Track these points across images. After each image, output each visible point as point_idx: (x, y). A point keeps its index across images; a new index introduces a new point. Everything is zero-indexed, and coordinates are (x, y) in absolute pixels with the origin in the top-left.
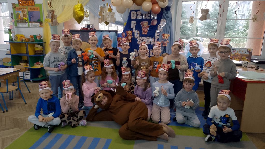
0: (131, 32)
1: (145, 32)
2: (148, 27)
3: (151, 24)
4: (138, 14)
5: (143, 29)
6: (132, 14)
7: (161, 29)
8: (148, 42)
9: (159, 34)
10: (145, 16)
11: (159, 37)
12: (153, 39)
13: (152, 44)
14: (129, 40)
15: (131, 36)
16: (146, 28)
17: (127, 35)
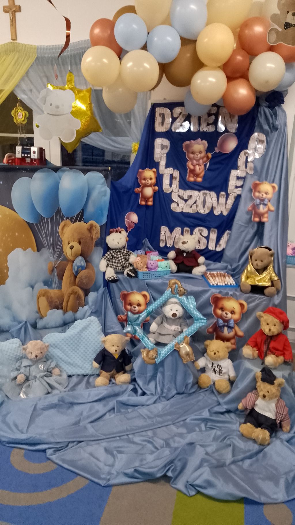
0: (154, 172)
1: (198, 175)
2: (208, 157)
3: (217, 150)
4: (175, 116)
5: (190, 165)
6: (156, 116)
7: (250, 165)
8: (204, 207)
9: (240, 180)
10: (199, 124)
11: (239, 193)
12: (222, 197)
13: (217, 212)
14: (146, 199)
15: (153, 187)
16: (201, 161)
17: (142, 183)
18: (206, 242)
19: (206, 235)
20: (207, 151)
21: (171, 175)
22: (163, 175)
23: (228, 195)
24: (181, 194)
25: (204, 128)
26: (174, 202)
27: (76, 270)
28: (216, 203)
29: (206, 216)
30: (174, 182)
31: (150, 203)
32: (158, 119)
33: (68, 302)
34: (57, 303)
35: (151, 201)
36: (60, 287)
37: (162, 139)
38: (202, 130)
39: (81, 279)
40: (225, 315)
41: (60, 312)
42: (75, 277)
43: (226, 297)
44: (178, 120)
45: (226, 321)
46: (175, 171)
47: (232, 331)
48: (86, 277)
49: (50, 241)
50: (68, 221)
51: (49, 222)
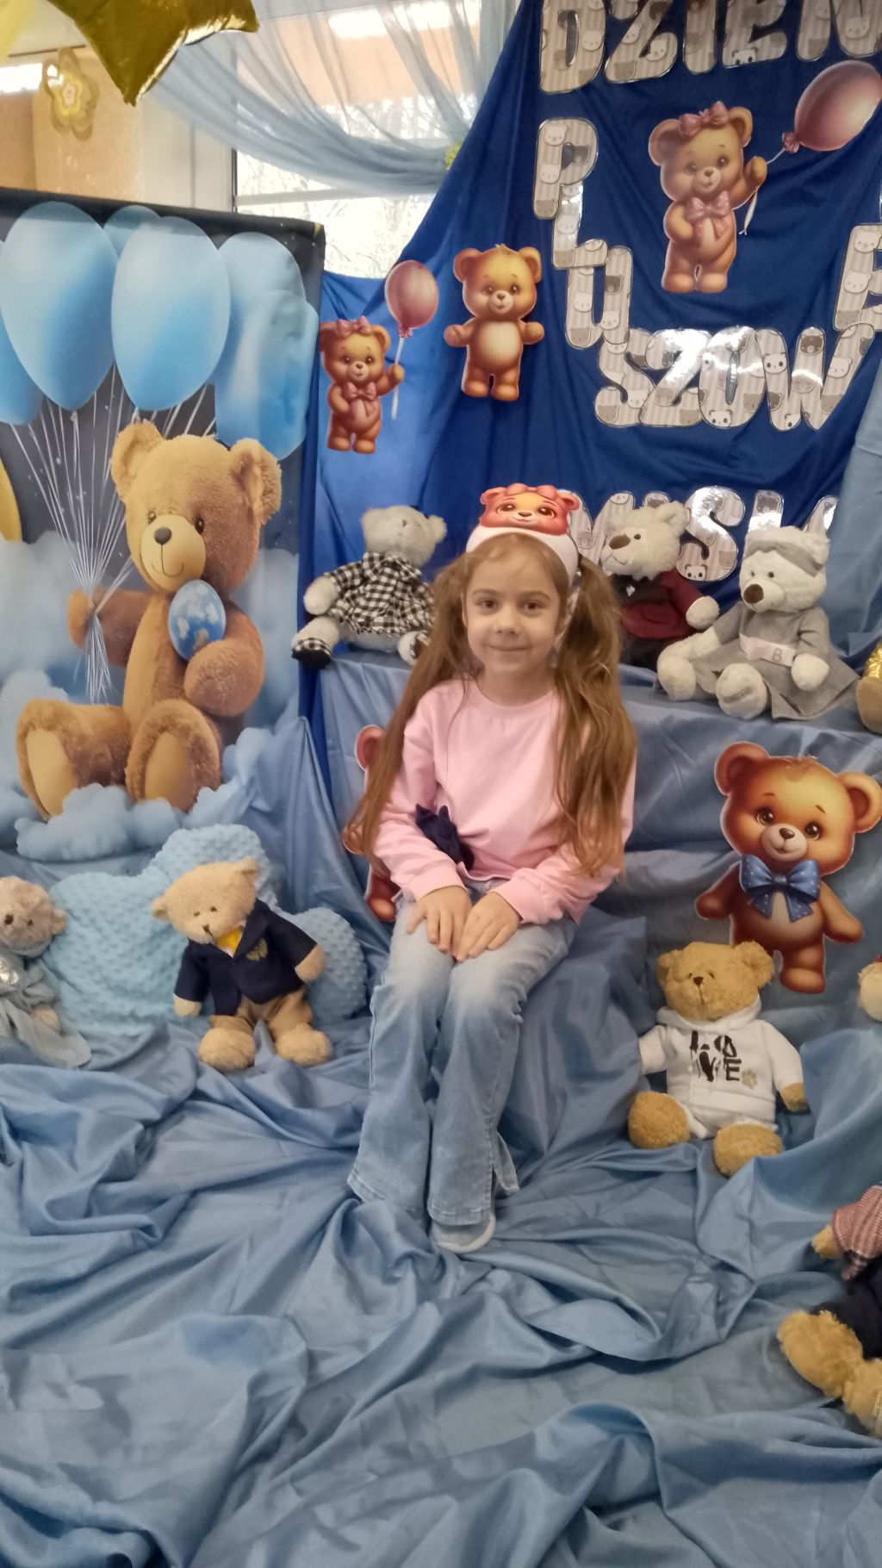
0: (529, 261)
1: (707, 262)
2: (751, 178)
3: (789, 142)
4: (621, 12)
5: (676, 221)
6: (545, 25)
8: (729, 398)
10: (720, 36)
12: (811, 349)
13: (784, 419)
14: (493, 374)
15: (523, 324)
16: (724, 197)
17: (476, 307)
18: (735, 549)
19: (734, 521)
20: (748, 153)
21: (600, 270)
22: (564, 275)
23: (832, 337)
24: (636, 351)
25: (740, 52)
26: (608, 383)
27: (184, 634)
28: (783, 376)
29: (737, 438)
30: (609, 298)
31: (508, 391)
32: (552, 36)
33: (146, 757)
34: (102, 761)
35: (513, 384)
36: (115, 696)
37: (569, 122)
38: (729, 61)
39: (208, 677)
40: (779, 840)
41: (114, 793)
42: (182, 663)
43: (787, 757)
44: (634, 30)
45: (784, 868)
46: (617, 251)
47: (810, 913)
48: (227, 671)
49: (76, 502)
50: (149, 427)
51: (72, 423)
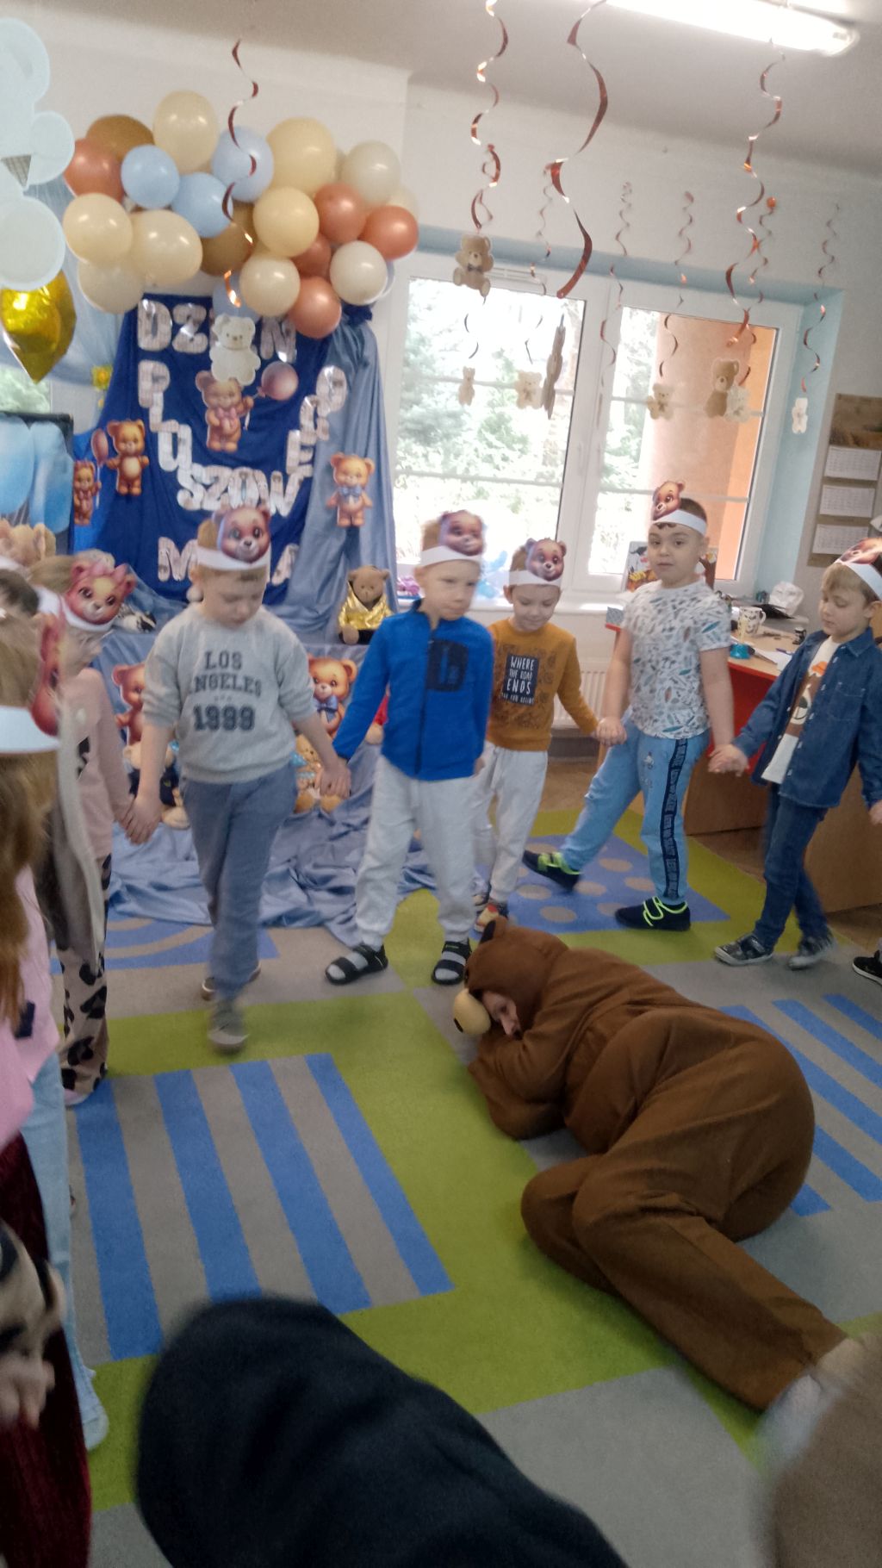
0: (140, 427)
1: (227, 437)
2: (246, 405)
3: (261, 392)
4: (178, 321)
5: (211, 418)
6: (140, 316)
7: (322, 423)
8: (243, 499)
9: (307, 451)
11: (308, 474)
12: (277, 481)
14: (129, 482)
15: (140, 459)
16: (233, 411)
17: (120, 450)
21: (175, 436)
22: (157, 434)
23: (286, 476)
24: (196, 474)
26: (183, 488)
28: (267, 491)
30: (180, 448)
31: (136, 490)
32: (143, 321)
35: (138, 487)
37: (154, 363)
40: (321, 690)
44: (185, 329)
46: (183, 426)
47: (335, 716)
